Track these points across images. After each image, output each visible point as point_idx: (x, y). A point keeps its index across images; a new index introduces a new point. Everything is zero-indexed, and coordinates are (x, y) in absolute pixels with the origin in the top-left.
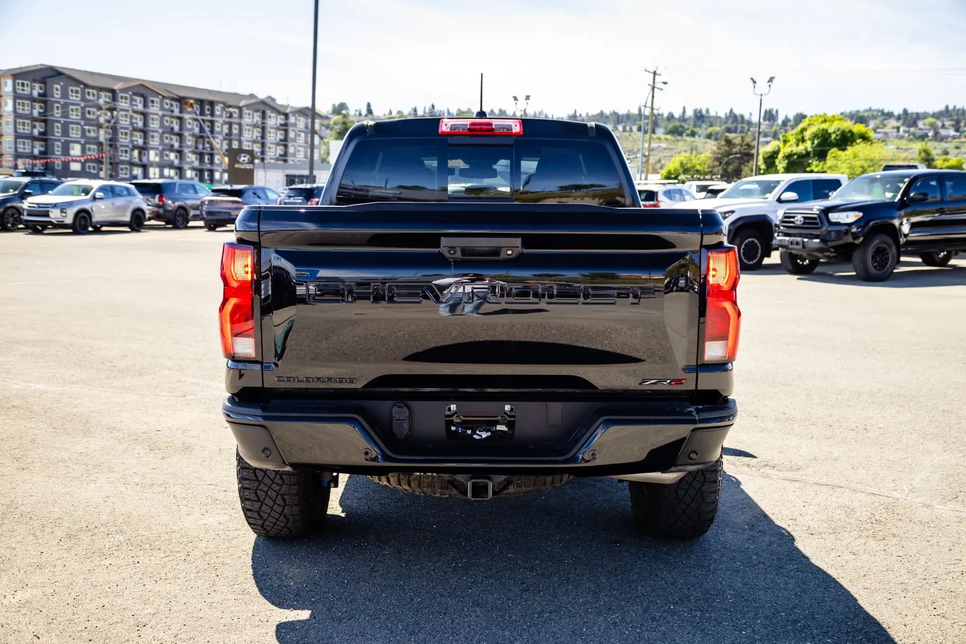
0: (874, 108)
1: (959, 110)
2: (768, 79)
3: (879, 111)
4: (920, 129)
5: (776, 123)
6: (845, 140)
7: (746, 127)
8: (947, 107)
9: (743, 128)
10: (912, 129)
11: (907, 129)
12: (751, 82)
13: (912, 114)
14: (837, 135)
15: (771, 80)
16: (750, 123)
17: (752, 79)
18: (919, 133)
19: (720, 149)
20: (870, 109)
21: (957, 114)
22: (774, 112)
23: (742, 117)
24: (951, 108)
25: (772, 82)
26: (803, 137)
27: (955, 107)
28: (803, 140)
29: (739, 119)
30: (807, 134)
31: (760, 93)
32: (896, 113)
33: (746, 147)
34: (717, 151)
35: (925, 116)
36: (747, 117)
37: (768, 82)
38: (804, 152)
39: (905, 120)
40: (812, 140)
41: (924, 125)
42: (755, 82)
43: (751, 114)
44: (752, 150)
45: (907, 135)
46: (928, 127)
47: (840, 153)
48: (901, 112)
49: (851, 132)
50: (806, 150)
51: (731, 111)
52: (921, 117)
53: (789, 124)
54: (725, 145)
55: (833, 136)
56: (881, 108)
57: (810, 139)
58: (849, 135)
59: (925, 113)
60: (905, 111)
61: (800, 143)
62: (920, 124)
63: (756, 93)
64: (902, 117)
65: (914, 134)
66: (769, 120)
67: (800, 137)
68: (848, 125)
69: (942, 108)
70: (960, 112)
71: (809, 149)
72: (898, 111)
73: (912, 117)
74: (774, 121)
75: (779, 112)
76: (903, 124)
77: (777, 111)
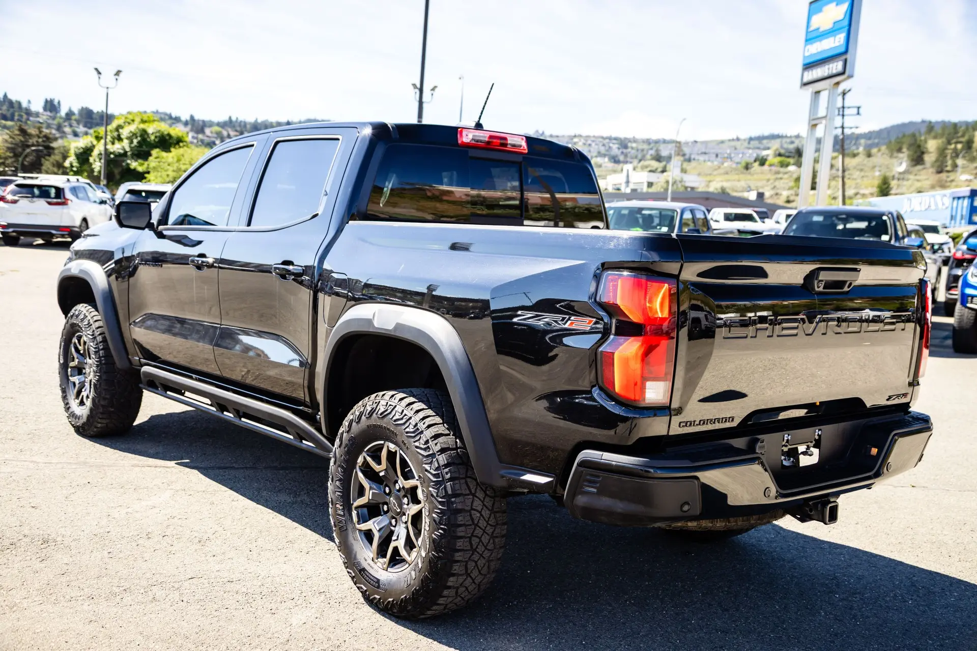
0: (161, 110)
1: (241, 122)
2: (115, 72)
3: (166, 114)
4: (208, 136)
5: (58, 115)
6: (166, 143)
7: (25, 116)
8: (230, 118)
9: (21, 116)
10: (200, 136)
11: (195, 135)
12: (95, 73)
13: (199, 120)
14: (156, 137)
15: (118, 73)
16: (28, 113)
17: (96, 69)
18: (206, 140)
19: (13, 138)
20: (157, 112)
21: (240, 126)
22: (56, 103)
23: (19, 103)
24: (234, 119)
25: (118, 75)
26: (119, 135)
27: (237, 118)
28: (119, 139)
29: (16, 106)
30: (125, 133)
31: (107, 86)
32: (183, 119)
33: (44, 139)
34: (10, 140)
35: (211, 124)
36: (24, 105)
37: (115, 75)
38: (122, 151)
39: (193, 125)
40: (130, 139)
41: (212, 132)
42: (99, 73)
43: (29, 102)
44: (51, 142)
45: (195, 141)
46: (215, 135)
47: (164, 154)
48: (188, 118)
49: (169, 135)
50: (124, 149)
51: (5, 96)
52: (207, 125)
53: (73, 117)
54: (19, 135)
55: (152, 138)
56: (168, 112)
57: (128, 138)
58: (167, 138)
59: (210, 121)
60: (192, 117)
61: (116, 141)
62: (208, 131)
63: (101, 84)
64: (189, 123)
65: (202, 141)
66: (51, 111)
67: (116, 134)
68: (164, 127)
69: (226, 118)
70: (242, 124)
71: (128, 149)
72: (185, 117)
73: (199, 123)
74: (57, 113)
75: (62, 103)
76: (192, 130)
77: (59, 103)
